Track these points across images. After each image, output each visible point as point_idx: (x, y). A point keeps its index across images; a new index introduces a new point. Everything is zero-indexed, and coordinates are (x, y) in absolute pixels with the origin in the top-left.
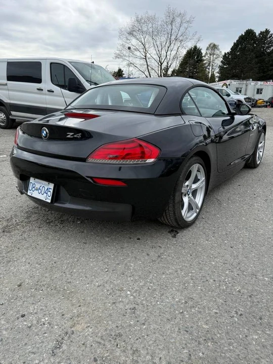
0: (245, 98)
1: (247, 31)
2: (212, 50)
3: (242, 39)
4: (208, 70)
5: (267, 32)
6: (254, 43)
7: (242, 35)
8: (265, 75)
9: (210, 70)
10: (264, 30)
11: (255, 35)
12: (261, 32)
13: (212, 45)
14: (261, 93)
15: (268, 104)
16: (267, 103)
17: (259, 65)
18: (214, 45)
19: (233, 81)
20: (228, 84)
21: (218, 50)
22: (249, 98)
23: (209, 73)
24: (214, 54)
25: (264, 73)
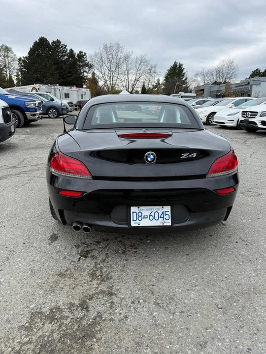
0: (68, 103)
1: (40, 38)
2: (5, 52)
3: (38, 45)
4: (5, 72)
5: (58, 42)
6: (49, 50)
7: (37, 41)
8: (65, 80)
9: (8, 72)
10: (56, 40)
11: (49, 43)
12: (53, 41)
13: (4, 47)
14: (69, 97)
15: (78, 107)
16: (76, 106)
17: (58, 71)
18: (7, 48)
19: (41, 85)
20: (37, 88)
21: (12, 52)
22: (71, 103)
23: (7, 75)
24: (8, 57)
25: (64, 78)
